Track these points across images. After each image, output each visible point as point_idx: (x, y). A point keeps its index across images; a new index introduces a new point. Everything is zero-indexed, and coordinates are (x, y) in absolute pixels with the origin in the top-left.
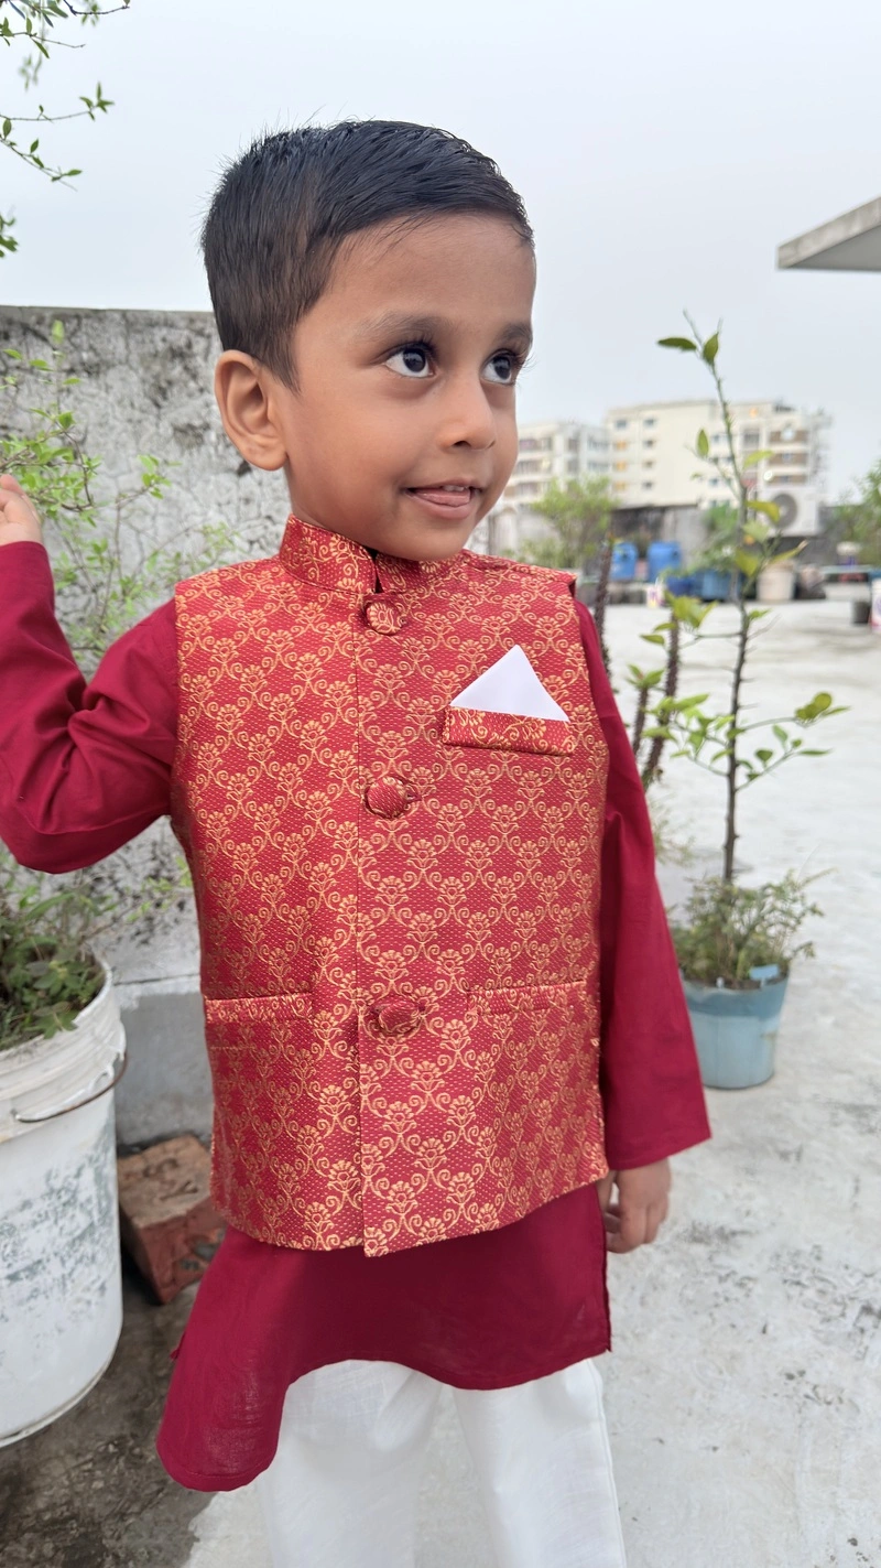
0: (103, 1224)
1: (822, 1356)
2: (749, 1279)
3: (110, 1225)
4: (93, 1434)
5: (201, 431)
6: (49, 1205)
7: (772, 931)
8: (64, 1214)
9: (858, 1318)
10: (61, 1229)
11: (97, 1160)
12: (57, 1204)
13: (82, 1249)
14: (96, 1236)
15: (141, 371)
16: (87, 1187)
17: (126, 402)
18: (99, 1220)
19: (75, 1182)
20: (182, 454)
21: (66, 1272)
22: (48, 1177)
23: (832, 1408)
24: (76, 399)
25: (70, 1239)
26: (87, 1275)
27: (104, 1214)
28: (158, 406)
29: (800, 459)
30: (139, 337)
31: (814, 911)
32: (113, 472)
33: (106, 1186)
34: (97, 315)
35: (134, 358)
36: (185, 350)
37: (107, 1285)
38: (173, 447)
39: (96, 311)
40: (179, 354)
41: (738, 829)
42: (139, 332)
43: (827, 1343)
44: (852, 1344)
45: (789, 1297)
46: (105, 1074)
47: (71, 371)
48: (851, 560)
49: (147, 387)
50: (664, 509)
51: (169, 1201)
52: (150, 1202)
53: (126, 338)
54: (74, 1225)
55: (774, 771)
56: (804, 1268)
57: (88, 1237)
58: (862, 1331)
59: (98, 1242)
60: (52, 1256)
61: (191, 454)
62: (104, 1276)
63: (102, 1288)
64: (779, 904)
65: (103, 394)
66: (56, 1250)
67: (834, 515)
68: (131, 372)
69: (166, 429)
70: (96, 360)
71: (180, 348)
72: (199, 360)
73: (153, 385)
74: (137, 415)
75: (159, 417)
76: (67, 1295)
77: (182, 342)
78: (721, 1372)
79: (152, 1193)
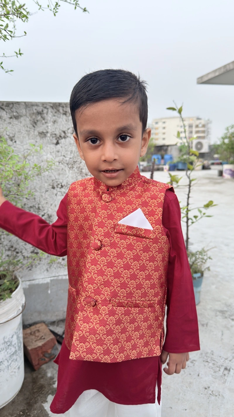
0: (19, 350)
1: (214, 382)
2: (194, 360)
3: (21, 350)
4: (16, 409)
5: (45, 133)
6: (4, 346)
7: (199, 264)
8: (8, 348)
9: (223, 371)
10: (8, 352)
11: (17, 333)
12: (6, 346)
13: (13, 358)
14: (17, 354)
15: (30, 118)
16: (15, 340)
17: (26, 126)
18: (18, 349)
19: (11, 339)
20: (41, 140)
21: (9, 364)
22: (4, 338)
23: (217, 397)
24: (12, 125)
25: (10, 355)
26: (14, 365)
27: (19, 347)
28: (34, 127)
29: (203, 132)
30: (29, 109)
31: (210, 258)
32: (22, 144)
33: (20, 340)
34: (18, 103)
35: (28, 114)
36: (42, 112)
37: (20, 367)
38: (38, 138)
39: (18, 102)
40: (40, 113)
41: (189, 236)
42: (29, 107)
43: (215, 379)
44: (222, 379)
45: (205, 366)
46: (20, 309)
47: (11, 118)
48: (217, 159)
49: (31, 122)
50: (168, 146)
51: (37, 342)
52: (32, 342)
53: (26, 109)
54: (11, 351)
55: (199, 221)
56: (209, 357)
57: (15, 354)
58: (225, 375)
59: (17, 355)
60: (5, 360)
61: (43, 139)
62: (19, 364)
63: (19, 368)
64: (200, 256)
65: (19, 124)
66: (6, 358)
67: (213, 147)
68: (27, 118)
69: (36, 133)
70: (17, 115)
71: (40, 112)
72: (45, 115)
73: (33, 121)
74: (29, 129)
75: (34, 130)
76: (9, 371)
77: (41, 110)
78: (187, 388)
79: (32, 339)
